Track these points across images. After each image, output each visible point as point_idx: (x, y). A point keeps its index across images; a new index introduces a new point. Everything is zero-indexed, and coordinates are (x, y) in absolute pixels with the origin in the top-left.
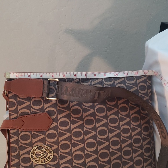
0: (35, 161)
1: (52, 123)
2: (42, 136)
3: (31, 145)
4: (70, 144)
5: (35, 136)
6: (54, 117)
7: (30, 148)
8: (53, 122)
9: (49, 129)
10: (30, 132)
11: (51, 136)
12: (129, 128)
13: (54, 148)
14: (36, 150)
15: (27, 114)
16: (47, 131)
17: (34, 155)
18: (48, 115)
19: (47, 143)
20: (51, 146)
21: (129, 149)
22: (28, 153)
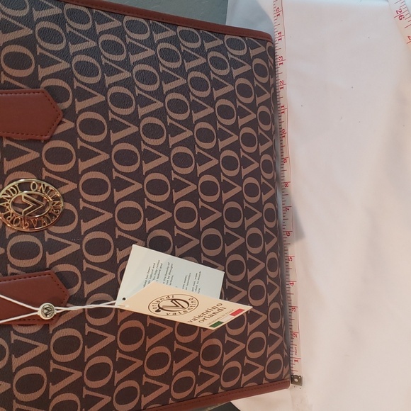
0: (12, 222)
1: (61, 122)
2: (33, 155)
4: (108, 180)
5: (11, 153)
6: (66, 105)
8: (64, 120)
11: (59, 156)
13: (65, 190)
14: (14, 192)
16: (47, 141)
17: (7, 205)
18: (49, 96)
19: (45, 174)
20: (57, 185)
21: (236, 205)
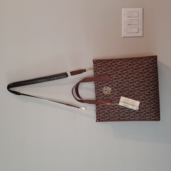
0: (104, 93)
2: (107, 84)
3: (103, 87)
4: (118, 87)
5: (104, 84)
6: (111, 76)
7: (102, 88)
8: (111, 78)
9: (109, 81)
10: (102, 82)
12: (143, 81)
13: (111, 88)
15: (101, 75)
17: (104, 90)
19: (109, 86)
21: (143, 89)
22: (102, 90)
